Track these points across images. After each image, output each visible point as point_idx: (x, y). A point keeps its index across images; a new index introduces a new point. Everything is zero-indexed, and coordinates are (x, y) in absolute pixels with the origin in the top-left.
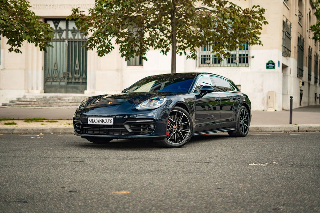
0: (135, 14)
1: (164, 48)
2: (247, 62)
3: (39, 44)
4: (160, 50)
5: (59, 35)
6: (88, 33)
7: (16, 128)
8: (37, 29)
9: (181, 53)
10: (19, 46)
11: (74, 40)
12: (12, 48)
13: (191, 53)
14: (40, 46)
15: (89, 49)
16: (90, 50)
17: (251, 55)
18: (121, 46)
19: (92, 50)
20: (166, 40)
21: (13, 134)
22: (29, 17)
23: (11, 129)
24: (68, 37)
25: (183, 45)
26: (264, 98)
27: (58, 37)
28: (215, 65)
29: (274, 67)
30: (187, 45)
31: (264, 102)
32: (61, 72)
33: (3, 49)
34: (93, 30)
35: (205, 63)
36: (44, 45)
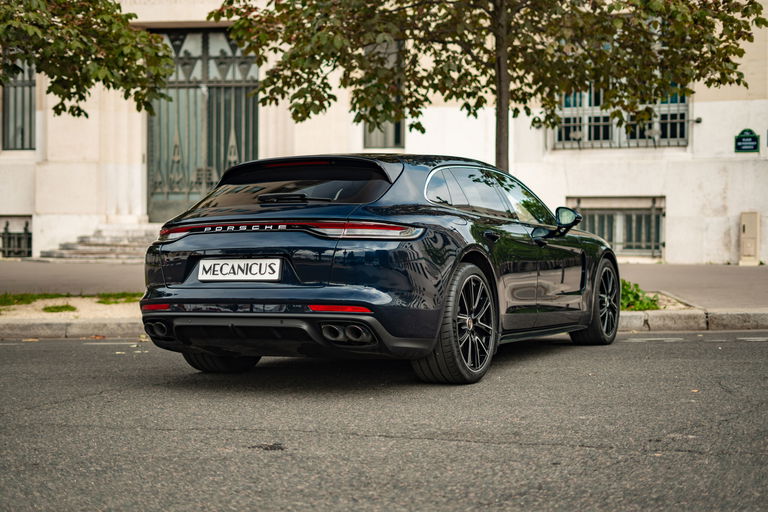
0: (392, 6)
1: (471, 98)
2: (682, 135)
3: (133, 91)
4: (461, 102)
5: (184, 71)
6: (266, 59)
7: (75, 321)
8: (127, 50)
9: (516, 112)
10: (82, 98)
11: (223, 84)
12: (62, 104)
13: (543, 109)
14: (136, 99)
15: (268, 101)
16: (270, 103)
17: (694, 114)
18: (356, 93)
19: (277, 104)
20: (476, 76)
21: (66, 337)
22: (107, 18)
23: (60, 324)
24: (208, 77)
25: (521, 89)
26: (729, 230)
27: (182, 77)
28: (597, 144)
29: (756, 148)
30: (535, 87)
31: (730, 242)
32: (192, 167)
33: (41, 108)
34: (281, 50)
35: (568, 138)
36: (145, 95)
